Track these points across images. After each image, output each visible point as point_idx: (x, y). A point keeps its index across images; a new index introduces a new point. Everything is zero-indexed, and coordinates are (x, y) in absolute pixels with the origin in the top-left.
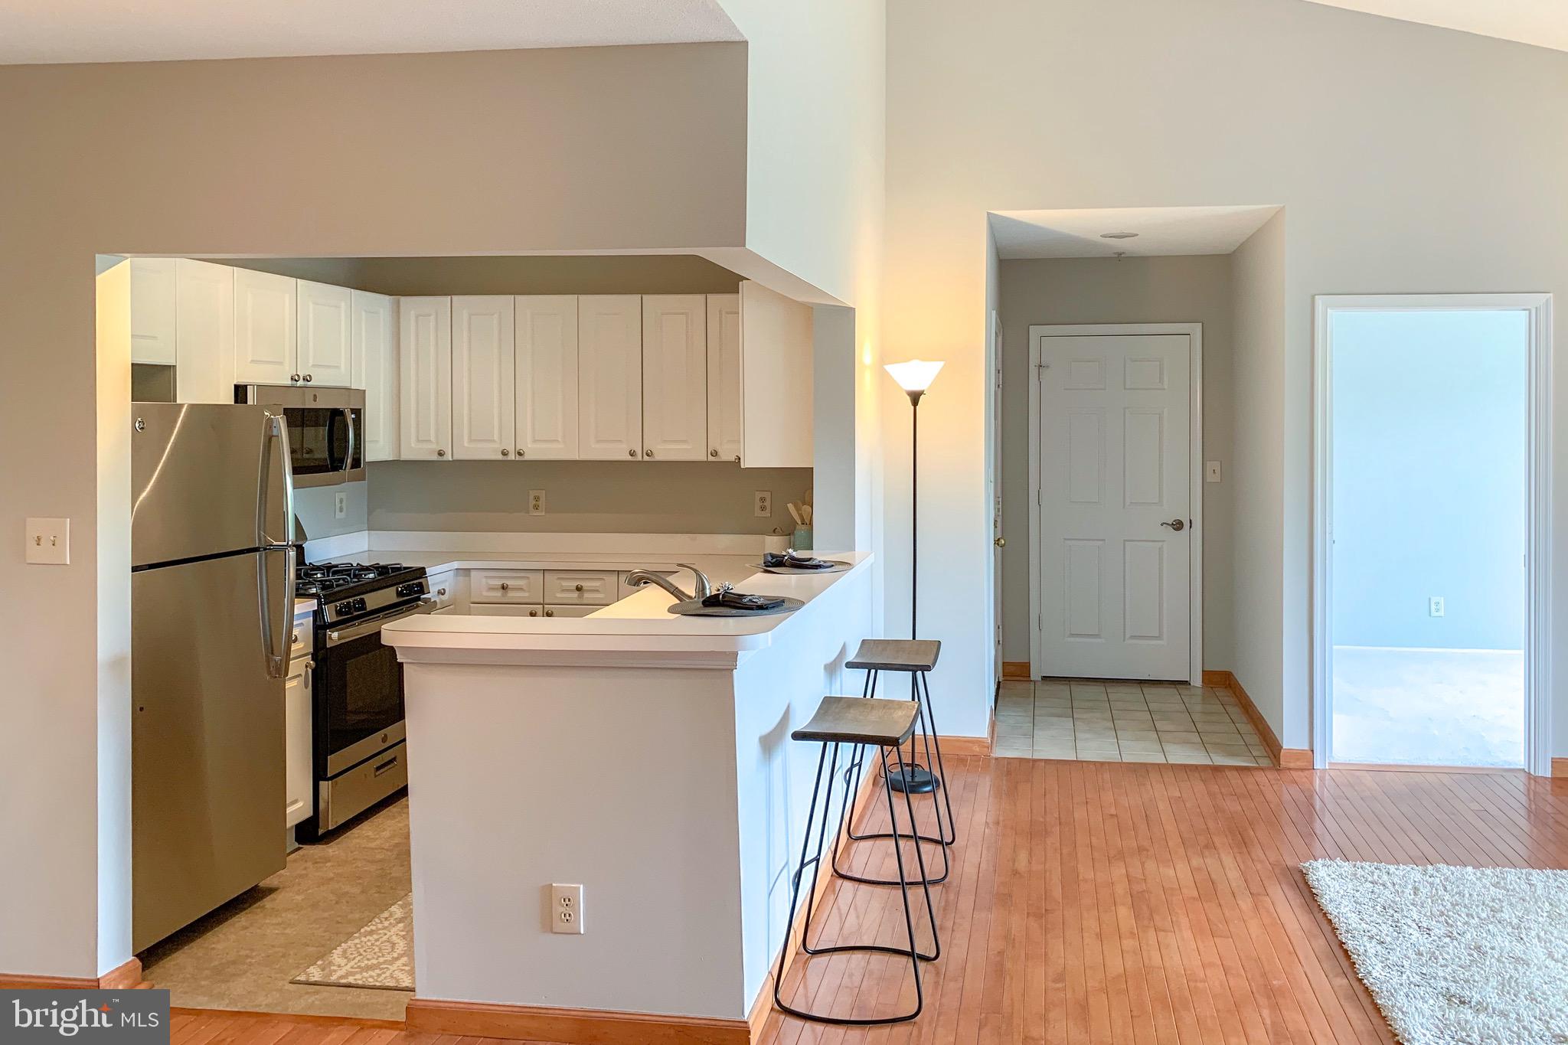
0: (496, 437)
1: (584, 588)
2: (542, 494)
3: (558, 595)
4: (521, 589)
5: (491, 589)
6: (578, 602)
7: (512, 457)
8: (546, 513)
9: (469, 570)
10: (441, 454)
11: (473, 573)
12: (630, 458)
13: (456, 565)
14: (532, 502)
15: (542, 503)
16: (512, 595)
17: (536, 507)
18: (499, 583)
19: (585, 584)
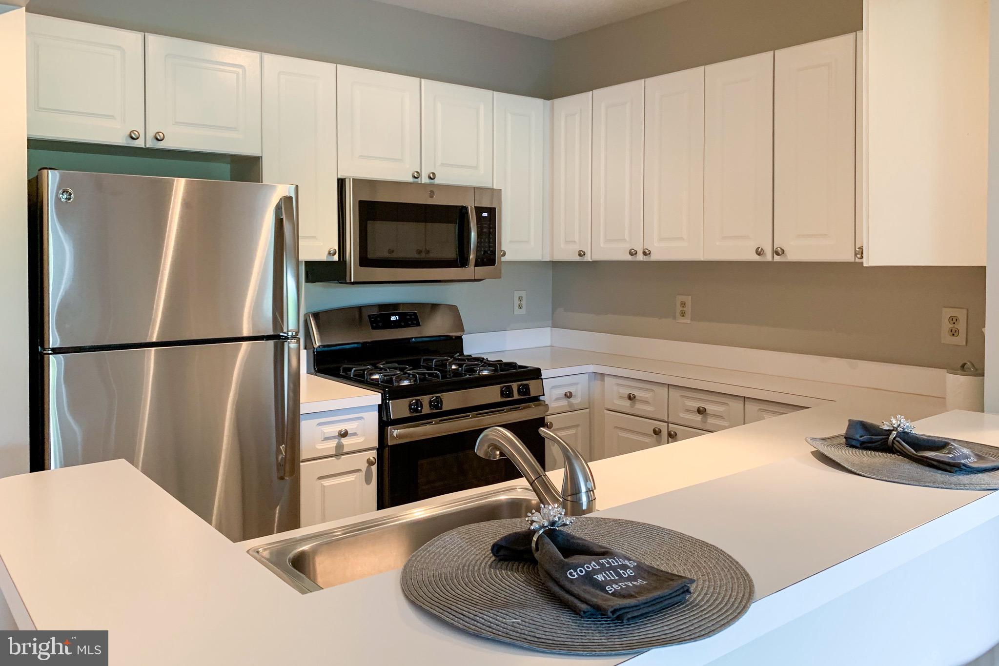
0: (627, 238)
1: (708, 411)
2: (688, 300)
3: (682, 415)
4: (646, 402)
5: (621, 397)
6: (700, 427)
7: (640, 257)
8: (691, 320)
9: (603, 375)
10: (581, 254)
11: (606, 378)
12: (757, 258)
13: (592, 368)
14: (679, 309)
15: (688, 309)
16: (640, 407)
17: (683, 314)
18: (627, 391)
19: (710, 408)
